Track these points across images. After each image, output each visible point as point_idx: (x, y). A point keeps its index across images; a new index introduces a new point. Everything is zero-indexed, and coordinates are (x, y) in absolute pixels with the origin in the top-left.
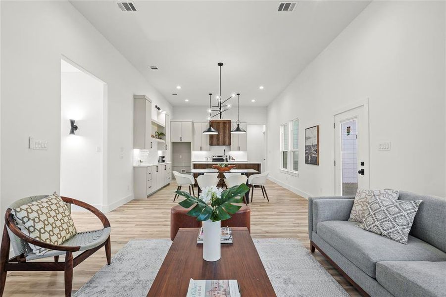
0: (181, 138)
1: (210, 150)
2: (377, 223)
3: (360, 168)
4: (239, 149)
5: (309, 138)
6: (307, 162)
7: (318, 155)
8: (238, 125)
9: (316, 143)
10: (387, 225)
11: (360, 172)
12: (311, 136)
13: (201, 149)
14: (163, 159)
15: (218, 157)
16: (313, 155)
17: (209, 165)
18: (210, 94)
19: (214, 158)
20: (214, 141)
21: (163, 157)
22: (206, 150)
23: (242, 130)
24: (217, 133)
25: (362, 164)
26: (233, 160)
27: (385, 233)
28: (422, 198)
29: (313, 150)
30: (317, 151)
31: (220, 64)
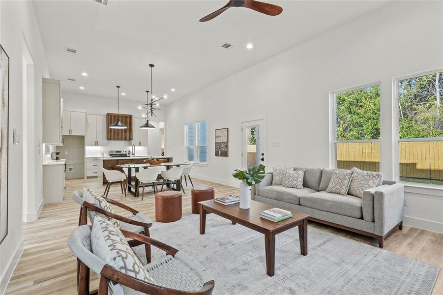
0: (71, 131)
1: (106, 146)
2: (290, 182)
3: (262, 157)
4: (140, 144)
5: (219, 137)
6: (217, 154)
7: (228, 149)
8: (148, 121)
9: (227, 141)
10: (295, 182)
11: (261, 160)
12: (220, 135)
13: (96, 144)
14: (58, 156)
15: (116, 152)
16: (223, 150)
17: (120, 161)
18: (118, 87)
19: (112, 153)
20: (112, 135)
21: (57, 154)
22: (102, 145)
23: (151, 126)
24: (126, 128)
25: (263, 154)
26: (133, 156)
27: (294, 186)
28: (304, 168)
29: (223, 146)
30: (227, 146)
31: (152, 66)
